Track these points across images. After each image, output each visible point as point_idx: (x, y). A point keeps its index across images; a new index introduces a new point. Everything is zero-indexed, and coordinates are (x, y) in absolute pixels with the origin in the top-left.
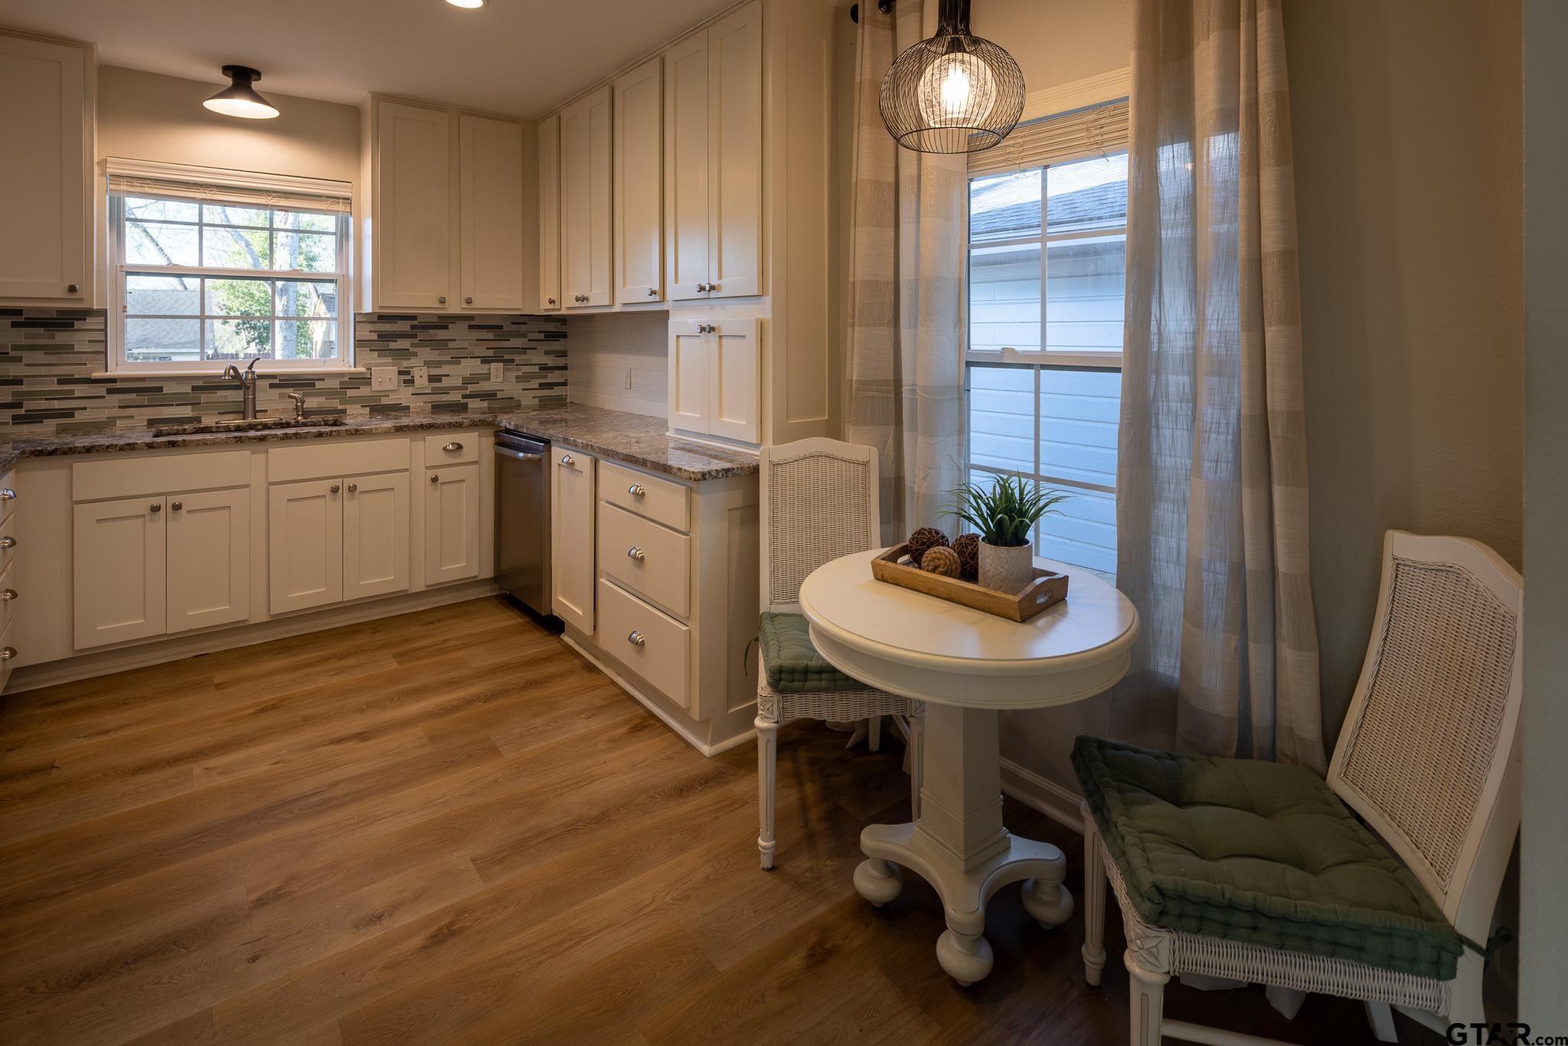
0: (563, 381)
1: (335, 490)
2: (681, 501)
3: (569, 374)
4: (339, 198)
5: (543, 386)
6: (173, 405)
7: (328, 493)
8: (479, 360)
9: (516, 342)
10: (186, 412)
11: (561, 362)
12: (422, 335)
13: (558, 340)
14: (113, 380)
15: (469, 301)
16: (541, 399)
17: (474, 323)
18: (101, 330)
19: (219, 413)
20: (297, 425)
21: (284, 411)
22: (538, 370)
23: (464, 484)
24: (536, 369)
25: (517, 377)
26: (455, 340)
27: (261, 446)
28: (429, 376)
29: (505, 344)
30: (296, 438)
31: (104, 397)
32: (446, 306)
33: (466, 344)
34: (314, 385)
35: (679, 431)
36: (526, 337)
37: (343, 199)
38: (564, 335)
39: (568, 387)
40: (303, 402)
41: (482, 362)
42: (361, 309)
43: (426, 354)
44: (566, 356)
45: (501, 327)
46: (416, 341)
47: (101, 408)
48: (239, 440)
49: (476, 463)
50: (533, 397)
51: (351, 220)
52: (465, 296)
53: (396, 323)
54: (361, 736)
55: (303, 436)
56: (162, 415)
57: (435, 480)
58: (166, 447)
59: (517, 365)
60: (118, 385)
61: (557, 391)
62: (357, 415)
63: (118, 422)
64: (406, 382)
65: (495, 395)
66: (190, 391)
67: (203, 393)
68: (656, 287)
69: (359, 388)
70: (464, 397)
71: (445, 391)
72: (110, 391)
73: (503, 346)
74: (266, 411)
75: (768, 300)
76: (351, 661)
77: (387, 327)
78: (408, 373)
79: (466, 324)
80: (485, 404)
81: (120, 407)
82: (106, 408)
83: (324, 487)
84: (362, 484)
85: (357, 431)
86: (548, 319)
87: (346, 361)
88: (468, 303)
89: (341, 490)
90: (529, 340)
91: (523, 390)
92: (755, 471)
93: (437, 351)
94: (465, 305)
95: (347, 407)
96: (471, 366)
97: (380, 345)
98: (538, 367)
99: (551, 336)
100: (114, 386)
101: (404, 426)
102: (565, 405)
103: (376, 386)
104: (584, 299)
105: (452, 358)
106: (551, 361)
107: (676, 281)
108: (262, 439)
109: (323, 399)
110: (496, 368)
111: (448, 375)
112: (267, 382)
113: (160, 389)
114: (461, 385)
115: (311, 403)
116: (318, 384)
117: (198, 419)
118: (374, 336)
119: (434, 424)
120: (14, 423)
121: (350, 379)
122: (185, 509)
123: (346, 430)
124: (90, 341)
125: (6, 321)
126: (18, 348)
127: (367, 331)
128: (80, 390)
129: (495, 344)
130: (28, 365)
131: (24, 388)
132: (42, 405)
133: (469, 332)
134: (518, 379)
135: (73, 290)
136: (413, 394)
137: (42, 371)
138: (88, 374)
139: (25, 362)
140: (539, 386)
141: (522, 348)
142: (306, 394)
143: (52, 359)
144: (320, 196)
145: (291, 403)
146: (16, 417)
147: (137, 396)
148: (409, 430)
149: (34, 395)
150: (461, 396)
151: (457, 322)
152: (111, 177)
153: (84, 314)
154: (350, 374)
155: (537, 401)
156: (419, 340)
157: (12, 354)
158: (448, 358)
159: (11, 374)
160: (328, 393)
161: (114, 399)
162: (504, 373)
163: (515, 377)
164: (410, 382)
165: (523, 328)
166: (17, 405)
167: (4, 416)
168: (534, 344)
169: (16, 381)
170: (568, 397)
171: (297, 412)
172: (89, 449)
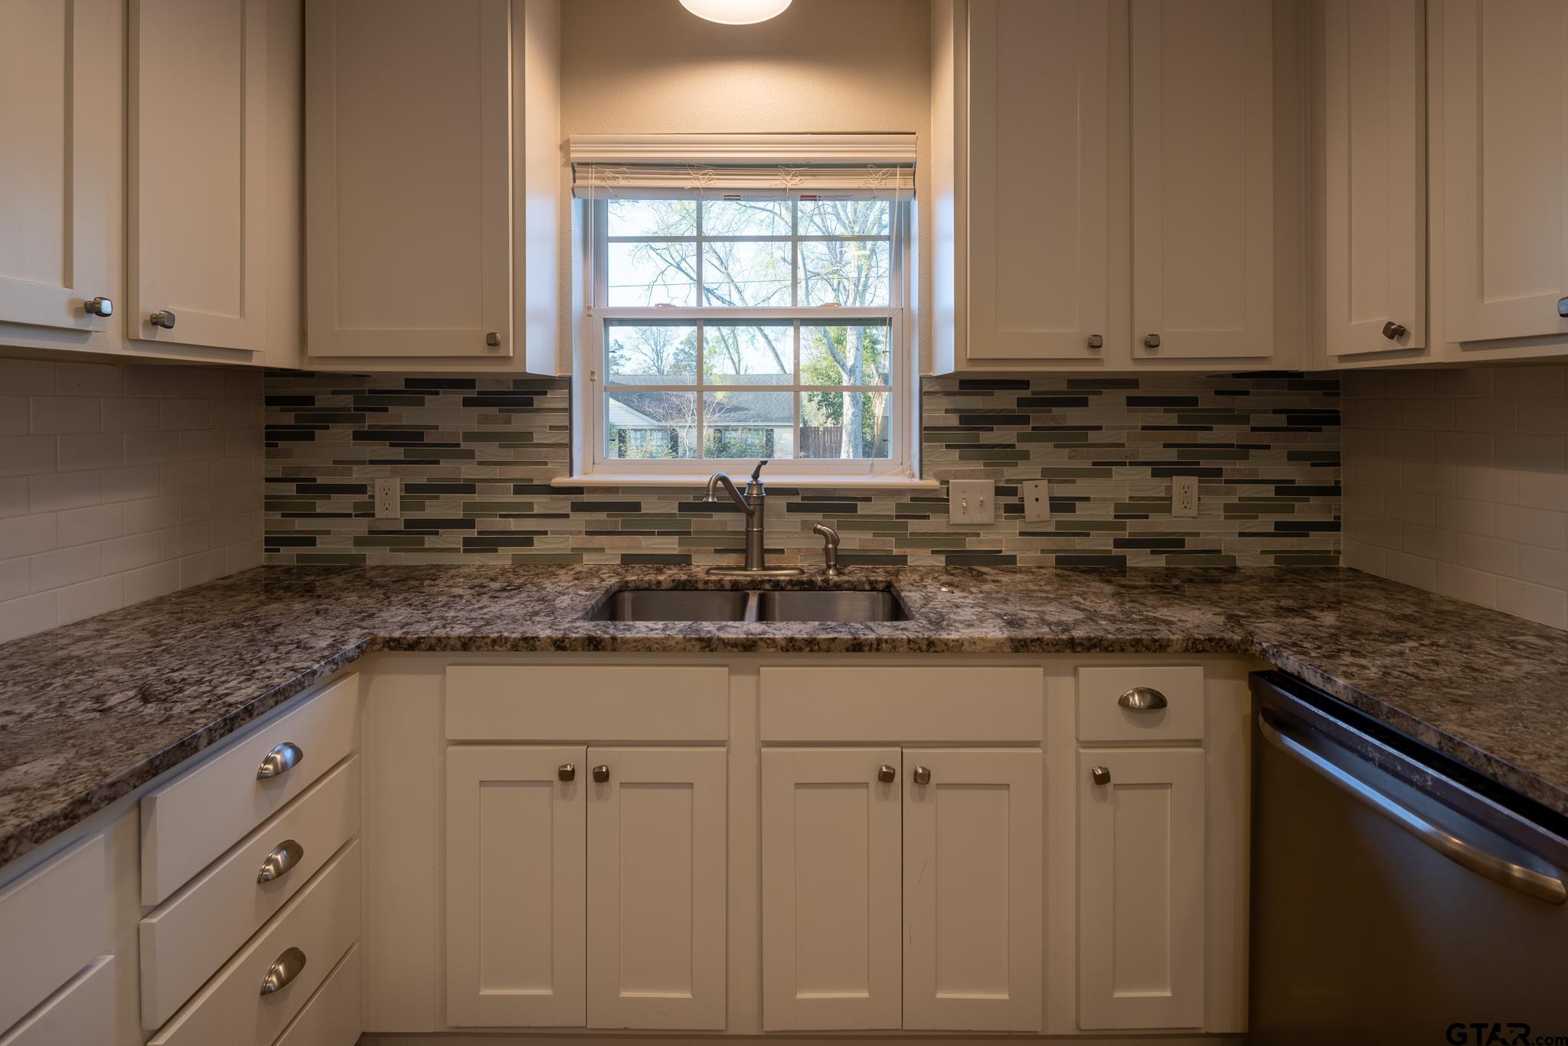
0: (1329, 518)
1: (886, 777)
3: (1344, 504)
4: (894, 166)
5: (1284, 529)
6: (653, 533)
7: (873, 778)
8: (1149, 469)
9: (1224, 434)
10: (670, 545)
11: (1325, 476)
12: (1039, 418)
13: (1320, 430)
14: (578, 490)
15: (1152, 343)
16: (1281, 557)
17: (1139, 394)
18: (565, 410)
19: (717, 551)
22: (1272, 494)
23: (1168, 793)
24: (1269, 491)
25: (1228, 508)
26: (1100, 428)
27: (746, 660)
28: (1051, 499)
29: (1202, 437)
30: (812, 650)
31: (567, 516)
32: (1098, 354)
33: (1121, 437)
34: (854, 509)
36: (1248, 423)
37: (902, 165)
38: (1334, 419)
39: (1341, 533)
40: (836, 542)
41: (1155, 474)
42: (930, 369)
43: (1045, 454)
44: (1339, 465)
45: (1193, 401)
46: (1027, 429)
47: (563, 533)
48: (708, 645)
49: (1196, 743)
50: (1263, 552)
51: (915, 205)
52: (1143, 331)
53: (994, 393)
55: (824, 646)
56: (640, 548)
57: (1102, 779)
58: (583, 649)
59: (1227, 482)
60: (586, 498)
61: (1316, 542)
62: (924, 571)
63: (585, 557)
64: (1009, 508)
65: (1181, 543)
66: (676, 511)
69: (928, 517)
70: (1117, 543)
71: (1082, 530)
72: (577, 507)
73: (1200, 441)
74: (782, 551)
77: (977, 403)
78: (1013, 492)
79: (1124, 394)
80: (1160, 562)
81: (588, 533)
82: (571, 533)
83: (867, 765)
84: (944, 764)
86: (1293, 380)
87: (906, 465)
88: (1145, 348)
89: (897, 778)
90: (1253, 429)
91: (1241, 535)
93: (1067, 451)
94: (1141, 353)
95: (908, 551)
96: (1131, 482)
97: (962, 437)
98: (1272, 487)
99: (1301, 421)
100: (581, 499)
101: (1032, 641)
102: (1335, 572)
103: (956, 515)
105: (1094, 464)
106: (1301, 475)
108: (749, 646)
109: (868, 535)
110: (1185, 488)
111: (1087, 499)
112: (782, 502)
113: (636, 507)
114: (1112, 519)
115: (851, 541)
116: (863, 508)
118: (954, 420)
119: (1101, 640)
120: (465, 551)
121: (912, 499)
122: (615, 780)
123: (909, 641)
124: (552, 428)
125: (457, 397)
126: (470, 437)
127: (939, 410)
128: (541, 503)
129: (1181, 437)
130: (481, 463)
131: (476, 498)
132: (497, 524)
133: (1128, 411)
134: (1232, 511)
135: (492, 342)
136: (1021, 534)
137: (496, 472)
138: (550, 479)
139: (478, 459)
140: (1276, 529)
141: (1239, 446)
142: (841, 526)
143: (509, 454)
144: (864, 166)
145: (819, 543)
146: (467, 542)
147: (608, 516)
148: (1044, 650)
149: (488, 509)
150: (1111, 542)
151: (1104, 391)
152: (577, 167)
153: (543, 385)
154: (913, 490)
155: (1270, 561)
156: (1033, 428)
157: (464, 446)
158: (1087, 464)
159: (463, 476)
160: (878, 525)
161: (580, 520)
162: (1199, 499)
163: (1222, 507)
164: (1016, 510)
165: (1240, 403)
166: (468, 524)
167: (454, 538)
168: (1265, 438)
169: (469, 488)
170: (1341, 558)
171: (828, 561)
172: (466, 644)
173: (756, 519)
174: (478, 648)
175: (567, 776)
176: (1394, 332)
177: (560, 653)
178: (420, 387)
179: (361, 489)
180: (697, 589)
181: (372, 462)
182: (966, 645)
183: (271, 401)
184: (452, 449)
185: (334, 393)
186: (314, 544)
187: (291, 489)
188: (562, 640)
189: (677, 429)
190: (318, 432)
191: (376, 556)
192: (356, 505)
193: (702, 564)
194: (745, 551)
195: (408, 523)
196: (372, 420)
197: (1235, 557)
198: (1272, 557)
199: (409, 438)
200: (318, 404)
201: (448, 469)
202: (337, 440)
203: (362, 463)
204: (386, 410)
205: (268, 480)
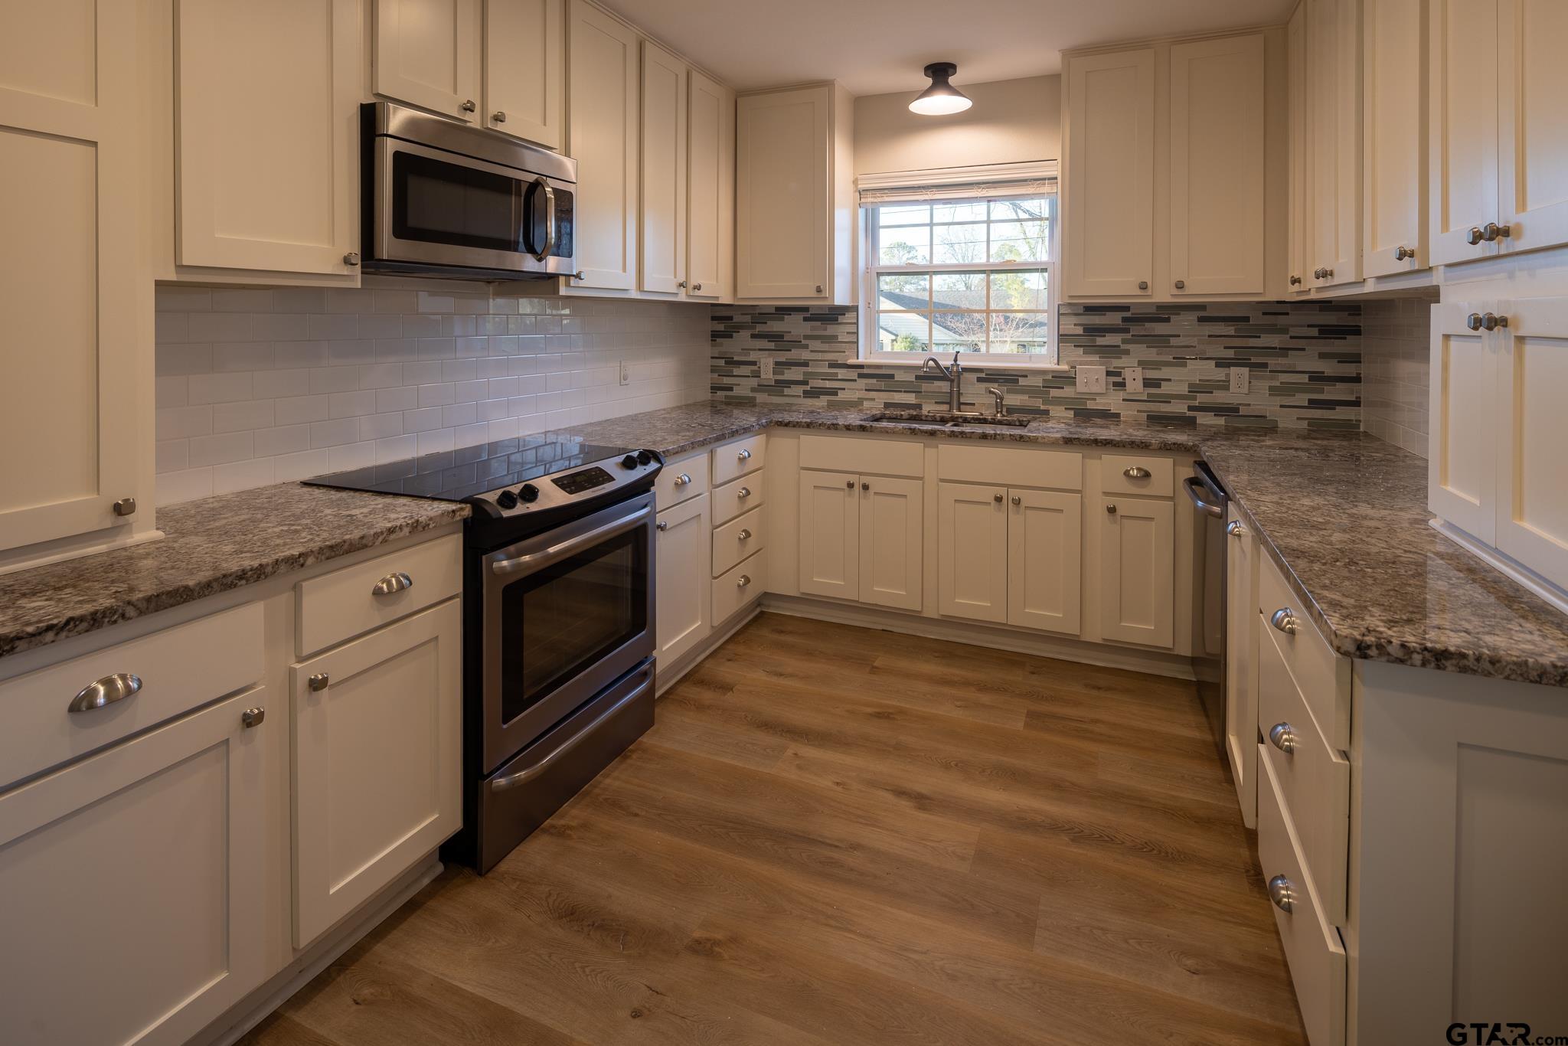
0: (1353, 398)
1: (999, 499)
3: (1362, 390)
4: (1045, 179)
5: (1313, 404)
6: (901, 391)
7: (992, 502)
8: (1213, 363)
9: (1270, 340)
10: (910, 398)
11: (1349, 370)
12: (1136, 329)
13: (1345, 338)
14: (861, 367)
15: (1181, 286)
16: (1312, 422)
17: (1205, 313)
18: (855, 323)
19: (936, 403)
20: (994, 422)
21: (985, 406)
22: (1307, 381)
23: (1153, 523)
24: (1305, 378)
25: (1271, 388)
26: (1178, 336)
28: (1144, 379)
29: (1252, 342)
31: (856, 380)
32: (1149, 292)
33: (1194, 341)
34: (1017, 381)
36: (1288, 334)
37: (1049, 179)
38: (1356, 331)
39: (1362, 408)
40: (1002, 399)
41: (1217, 365)
43: (1140, 351)
44: (1360, 362)
45: (1246, 319)
46: (1128, 336)
47: (853, 389)
48: (913, 431)
49: (1171, 499)
50: (1299, 419)
52: (1175, 279)
53: (1105, 315)
54: (922, 801)
55: (968, 435)
56: (894, 399)
57: (1112, 510)
58: (858, 431)
59: (1270, 371)
60: (865, 371)
61: (1340, 414)
62: (1058, 418)
63: (865, 403)
64: (1115, 384)
65: (1237, 410)
66: (914, 380)
67: (925, 383)
69: (1063, 388)
70: (1190, 408)
71: (1167, 399)
72: (861, 376)
73: (1250, 345)
74: (974, 404)
76: (986, 698)
77: (1096, 320)
78: (1119, 374)
79: (1193, 315)
80: (1221, 421)
81: (866, 390)
82: (857, 390)
83: (990, 494)
84: (1028, 498)
85: (1036, 438)
86: (1325, 305)
87: (1049, 357)
88: (1178, 288)
89: (1005, 502)
90: (1291, 337)
91: (1281, 406)
93: (1155, 350)
94: (1175, 292)
95: (1050, 407)
96: (1200, 370)
97: (1085, 340)
98: (1307, 376)
99: (1328, 332)
100: (864, 372)
101: (1075, 439)
102: (1356, 435)
103: (1080, 387)
104: (1326, 275)
105: (1174, 358)
106: (1329, 368)
108: (933, 434)
109: (1025, 397)
110: (1239, 375)
111: (1169, 380)
112: (974, 376)
113: (892, 376)
114: (1187, 393)
115: (1013, 400)
116: (1022, 381)
117: (919, 406)
118: (1080, 330)
119: (1112, 440)
120: (804, 397)
121: (1053, 377)
122: (872, 490)
123: (1011, 435)
124: (848, 333)
125: (800, 317)
126: (806, 337)
127: (1071, 324)
128: (842, 373)
129: (1238, 342)
130: (812, 351)
131: (809, 369)
132: (820, 383)
133: (1199, 325)
134: (1274, 391)
135: (819, 290)
136: (1124, 400)
137: (819, 356)
138: (847, 360)
139: (810, 349)
140: (1309, 404)
141: (1280, 349)
142: (1008, 392)
143: (826, 347)
144: (1026, 180)
145: (992, 400)
146: (805, 392)
147: (877, 381)
148: (1081, 444)
149: (815, 375)
150: (1186, 407)
151: (1182, 313)
152: (861, 193)
153: (843, 310)
154: (1053, 371)
155: (1304, 424)
156: (1132, 336)
157: (803, 342)
158: (1170, 358)
159: (803, 358)
160: (1031, 391)
161: (862, 383)
162: (1250, 382)
163: (1267, 388)
164: (1121, 385)
165: (1282, 320)
166: (805, 383)
167: (799, 390)
168: (1301, 343)
169: (805, 364)
170: (1362, 425)
171: (997, 408)
172: (808, 425)
173: (955, 384)
174: (814, 427)
175: (851, 486)
177: (848, 432)
178: (782, 311)
179: (754, 363)
180: (922, 420)
181: (760, 350)
182: (1040, 439)
183: (714, 318)
184: (797, 344)
185: (742, 314)
186: (732, 390)
187: (722, 362)
188: (849, 426)
189: (979, 344)
190: (734, 334)
191: (761, 398)
192: (752, 371)
193: (928, 408)
194: (950, 403)
195: (776, 381)
196: (759, 328)
197: (1277, 421)
198: (1306, 422)
199: (776, 337)
200: (734, 320)
201: (795, 354)
202: (743, 338)
203: (755, 350)
204: (766, 323)
205: (712, 358)
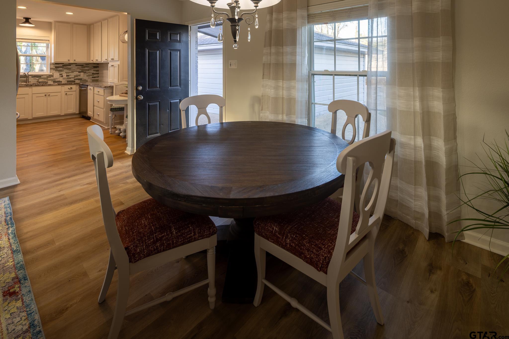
1: (46, 95)
2: (103, 91)
3: (99, 75)
4: (47, 40)
5: (93, 77)
7: (44, 96)
8: (78, 72)
9: (86, 68)
11: (97, 72)
12: (65, 67)
15: (75, 60)
17: (77, 65)
21: (34, 82)
23: (73, 95)
24: (91, 74)
25: (87, 75)
26: (72, 68)
27: (31, 87)
28: (66, 75)
30: (37, 86)
32: (70, 61)
33: (75, 69)
34: (41, 77)
35: (110, 83)
36: (89, 67)
38: (98, 67)
40: (39, 80)
41: (79, 72)
42: (51, 62)
43: (66, 71)
45: (83, 65)
46: (64, 68)
48: (27, 86)
49: (75, 91)
51: (49, 44)
52: (74, 59)
53: (59, 65)
57: (66, 94)
59: (87, 73)
61: (96, 78)
62: (50, 82)
64: (61, 76)
65: (81, 79)
68: (107, 59)
69: (51, 77)
70: (74, 79)
71: (70, 78)
73: (84, 69)
74: (31, 81)
75: (119, 61)
77: (57, 65)
78: (62, 75)
79: (75, 65)
80: (78, 80)
83: (44, 95)
84: (51, 94)
85: (50, 85)
86: (94, 63)
87: (48, 72)
91: (88, 78)
92: (113, 86)
93: (68, 70)
95: (48, 81)
96: (76, 73)
99: (95, 67)
101: (60, 84)
102: (98, 81)
103: (54, 77)
104: (97, 60)
106: (95, 72)
107: (109, 57)
108: (31, 86)
109: (43, 80)
110: (82, 74)
111: (71, 75)
112: (31, 76)
114: (74, 77)
115: (40, 80)
116: (42, 77)
118: (54, 67)
121: (49, 76)
127: (52, 66)
129: (82, 69)
136: (63, 79)
141: (88, 70)
158: (71, 72)
160: (44, 78)
162: (84, 75)
168: (91, 69)
171: (38, 82)
173: (28, 78)
176: (92, 60)
182: (54, 85)
198: (92, 80)
